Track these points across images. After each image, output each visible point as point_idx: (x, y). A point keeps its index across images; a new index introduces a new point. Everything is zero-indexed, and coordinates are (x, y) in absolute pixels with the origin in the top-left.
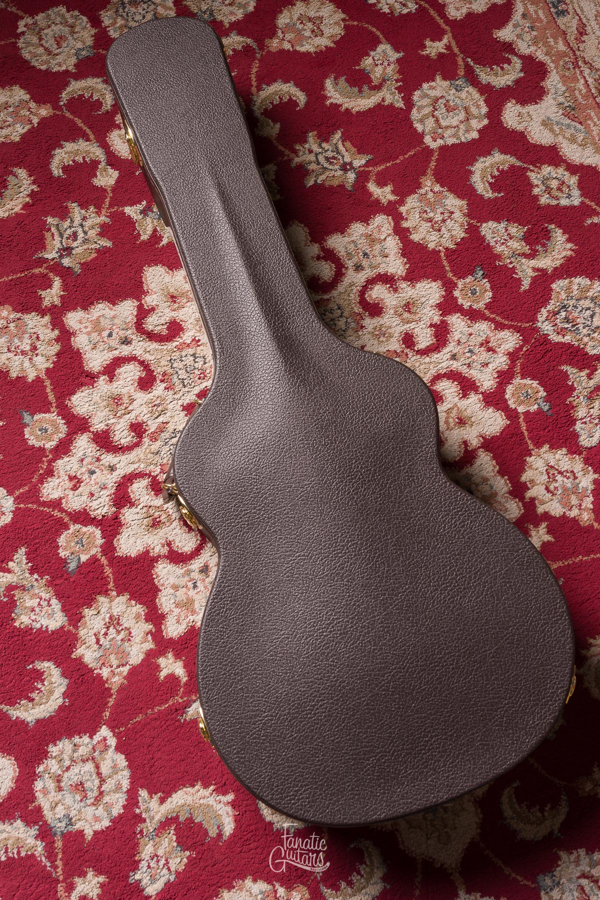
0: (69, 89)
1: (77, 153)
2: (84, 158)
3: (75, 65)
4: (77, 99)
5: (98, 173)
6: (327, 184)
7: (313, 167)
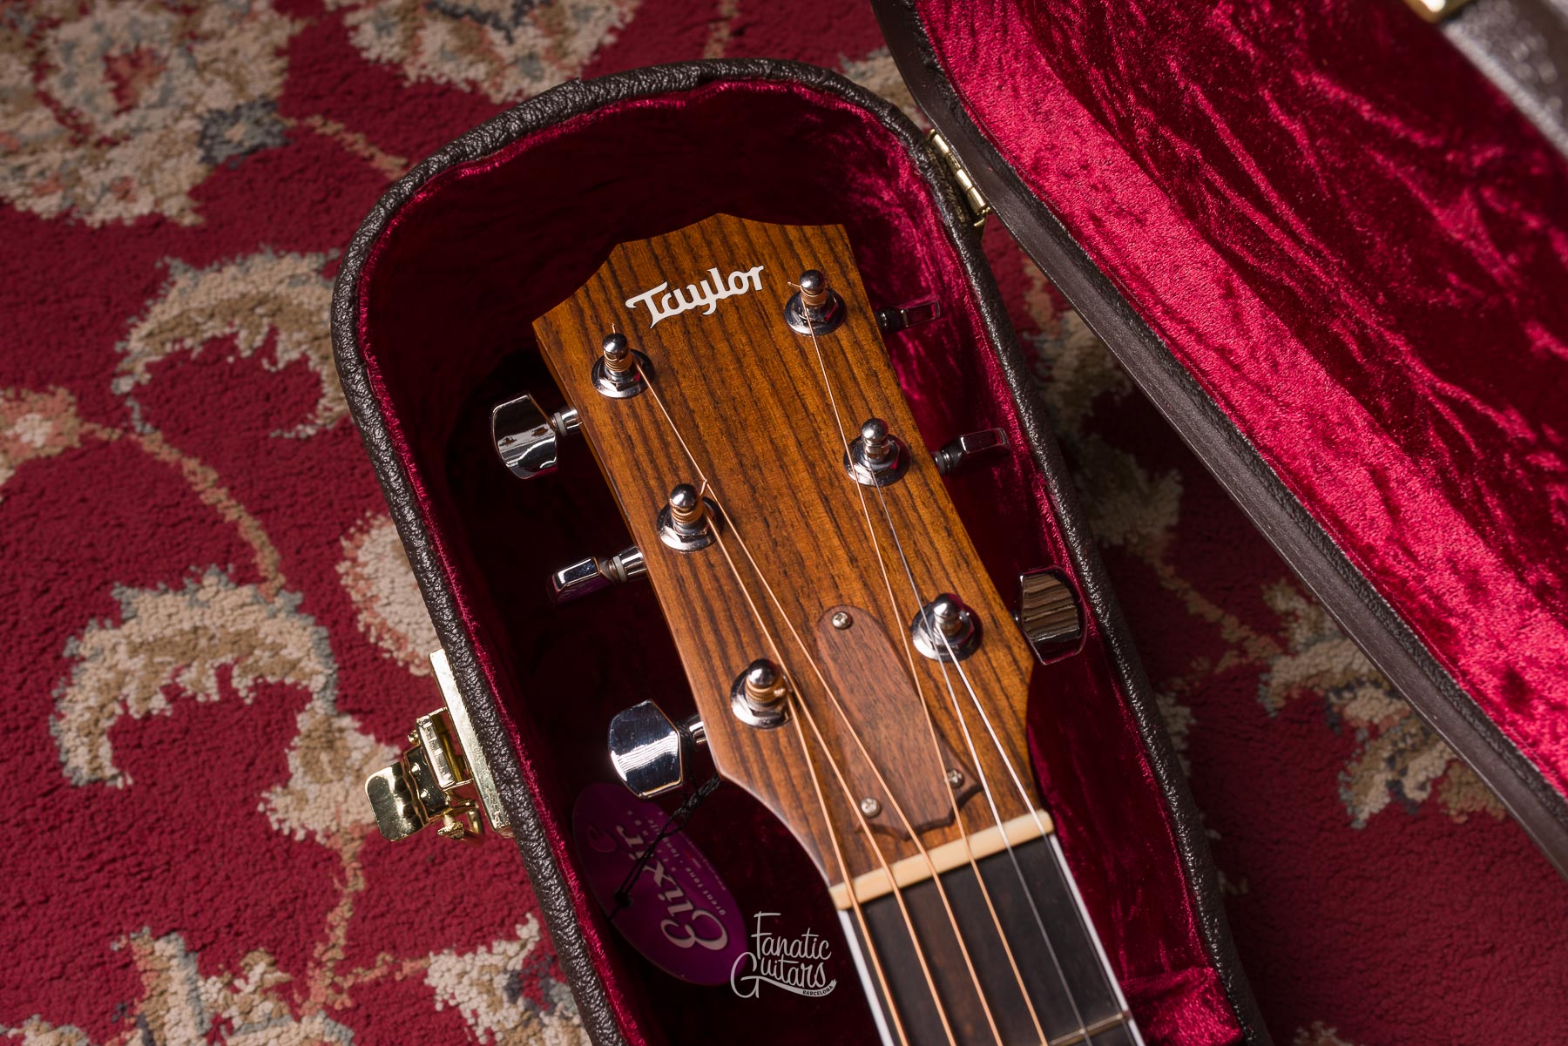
0: (163, 312)
1: (188, 647)
2: (224, 674)
3: (195, 193)
4: (202, 362)
5: (294, 761)
6: (1457, 804)
7: (1365, 707)
